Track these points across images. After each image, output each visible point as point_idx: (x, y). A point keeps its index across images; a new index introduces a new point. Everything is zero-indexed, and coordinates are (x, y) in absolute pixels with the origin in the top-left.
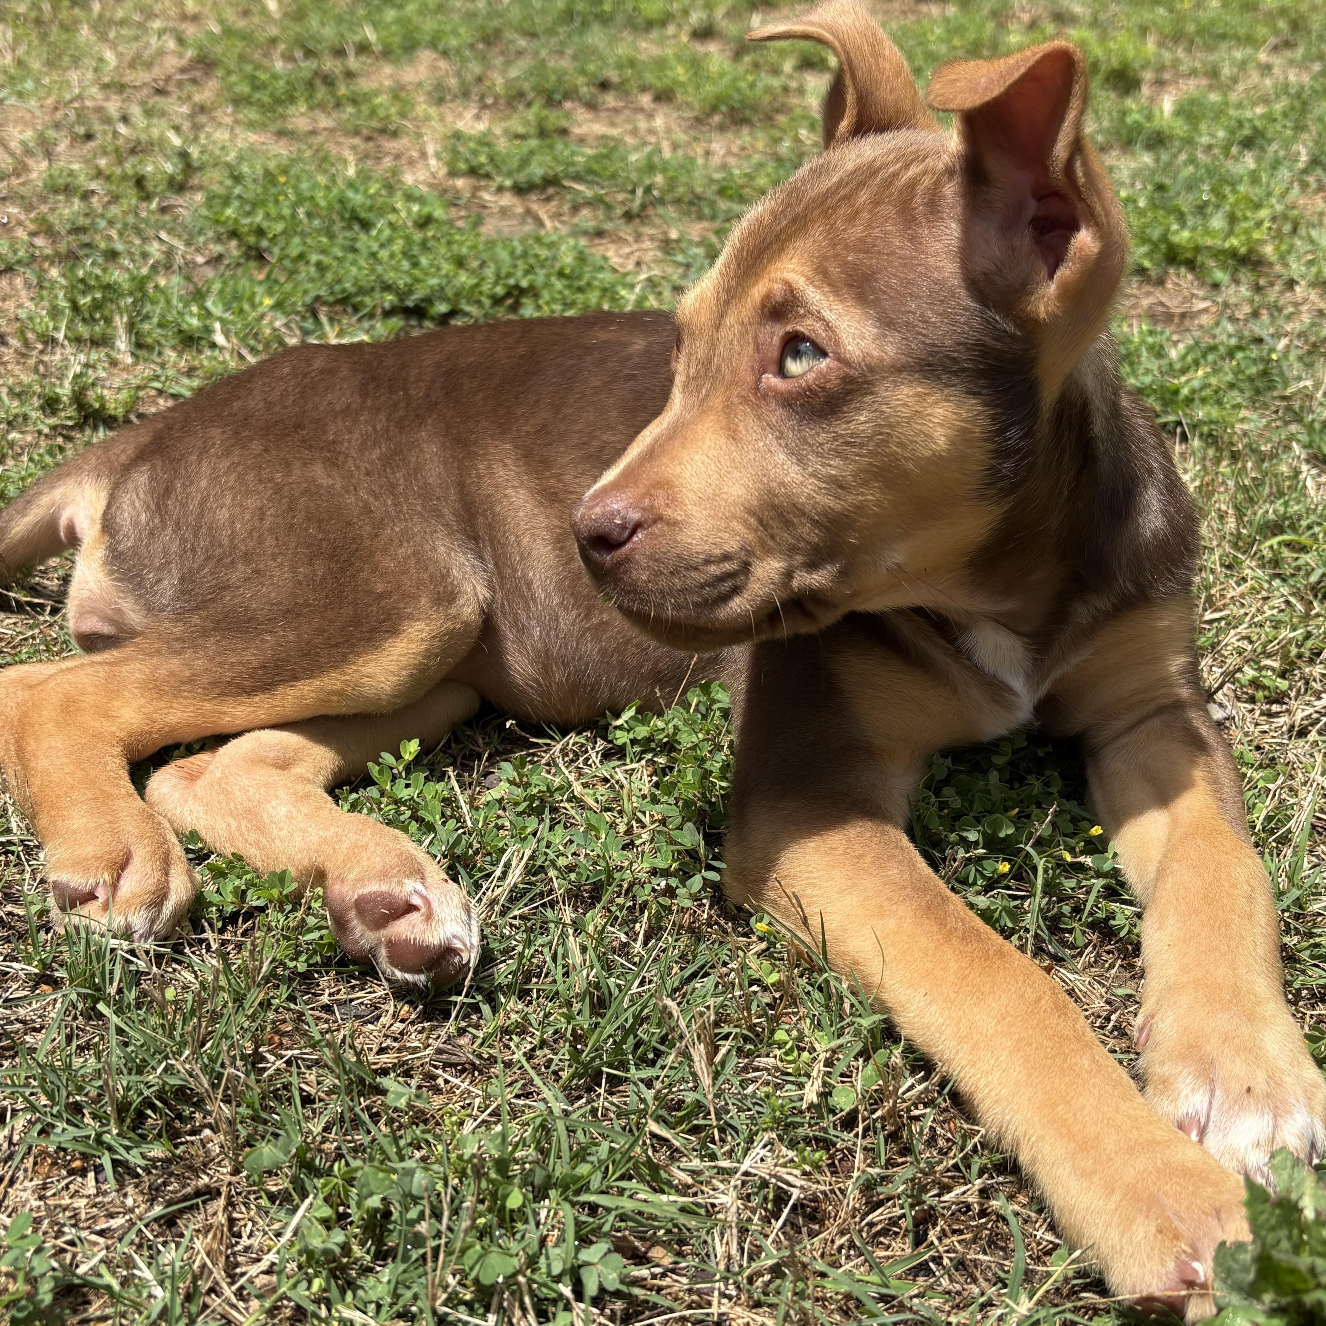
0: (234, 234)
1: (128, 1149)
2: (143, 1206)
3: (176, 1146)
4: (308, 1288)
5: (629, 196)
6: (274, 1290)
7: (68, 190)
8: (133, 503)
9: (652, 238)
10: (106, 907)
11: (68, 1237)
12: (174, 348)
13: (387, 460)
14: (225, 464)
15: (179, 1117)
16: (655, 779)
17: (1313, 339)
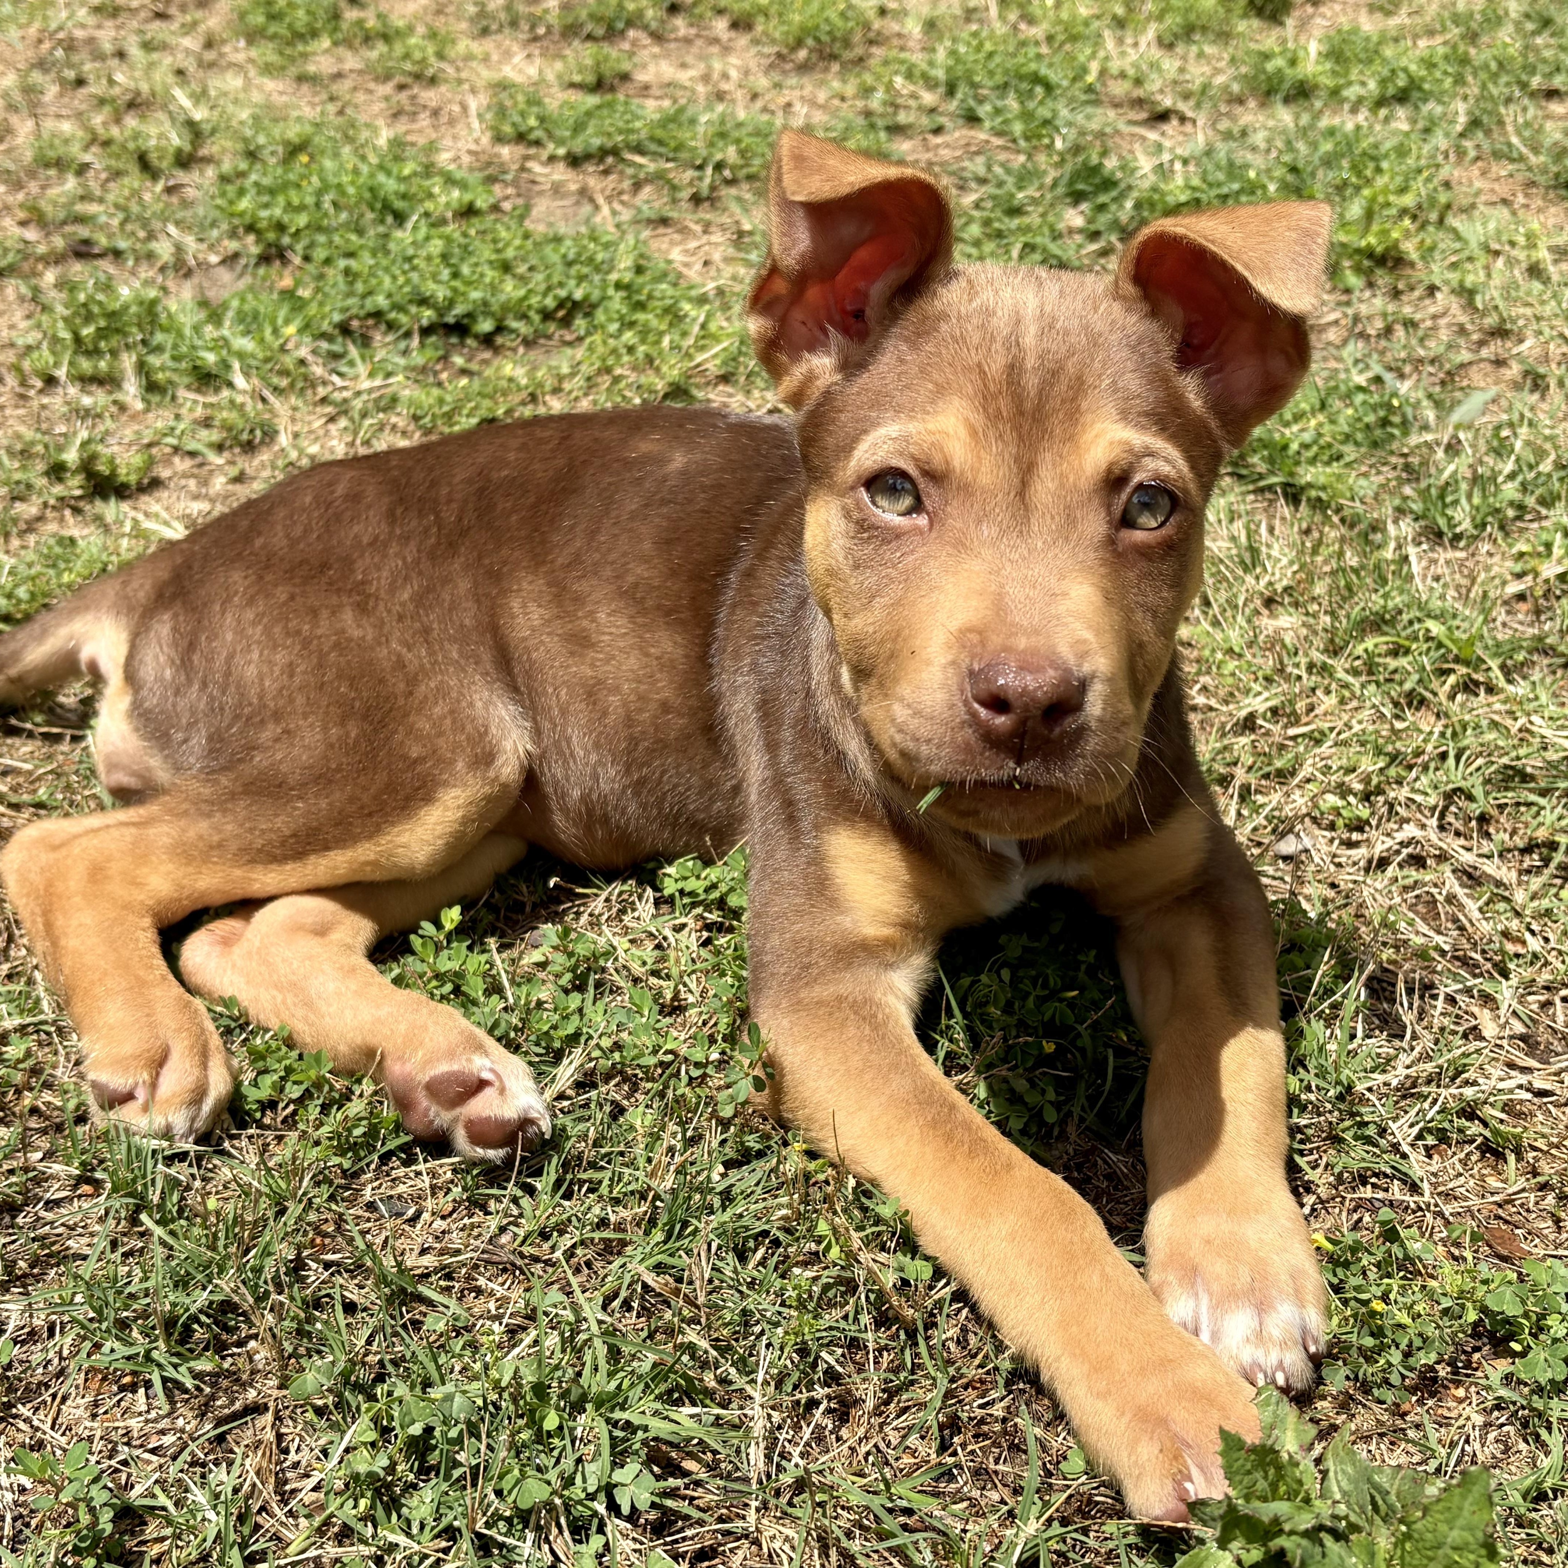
0: (251, 228)
1: (175, 1366)
2: (194, 1423)
3: (223, 1358)
4: (355, 1507)
5: (696, 174)
6: (322, 1507)
7: (60, 164)
8: (156, 657)
9: (723, 228)
10: (146, 1108)
11: (121, 1457)
12: (188, 387)
13: (419, 600)
14: (250, 615)
15: (226, 1328)
16: (705, 934)
17: (1447, 366)
